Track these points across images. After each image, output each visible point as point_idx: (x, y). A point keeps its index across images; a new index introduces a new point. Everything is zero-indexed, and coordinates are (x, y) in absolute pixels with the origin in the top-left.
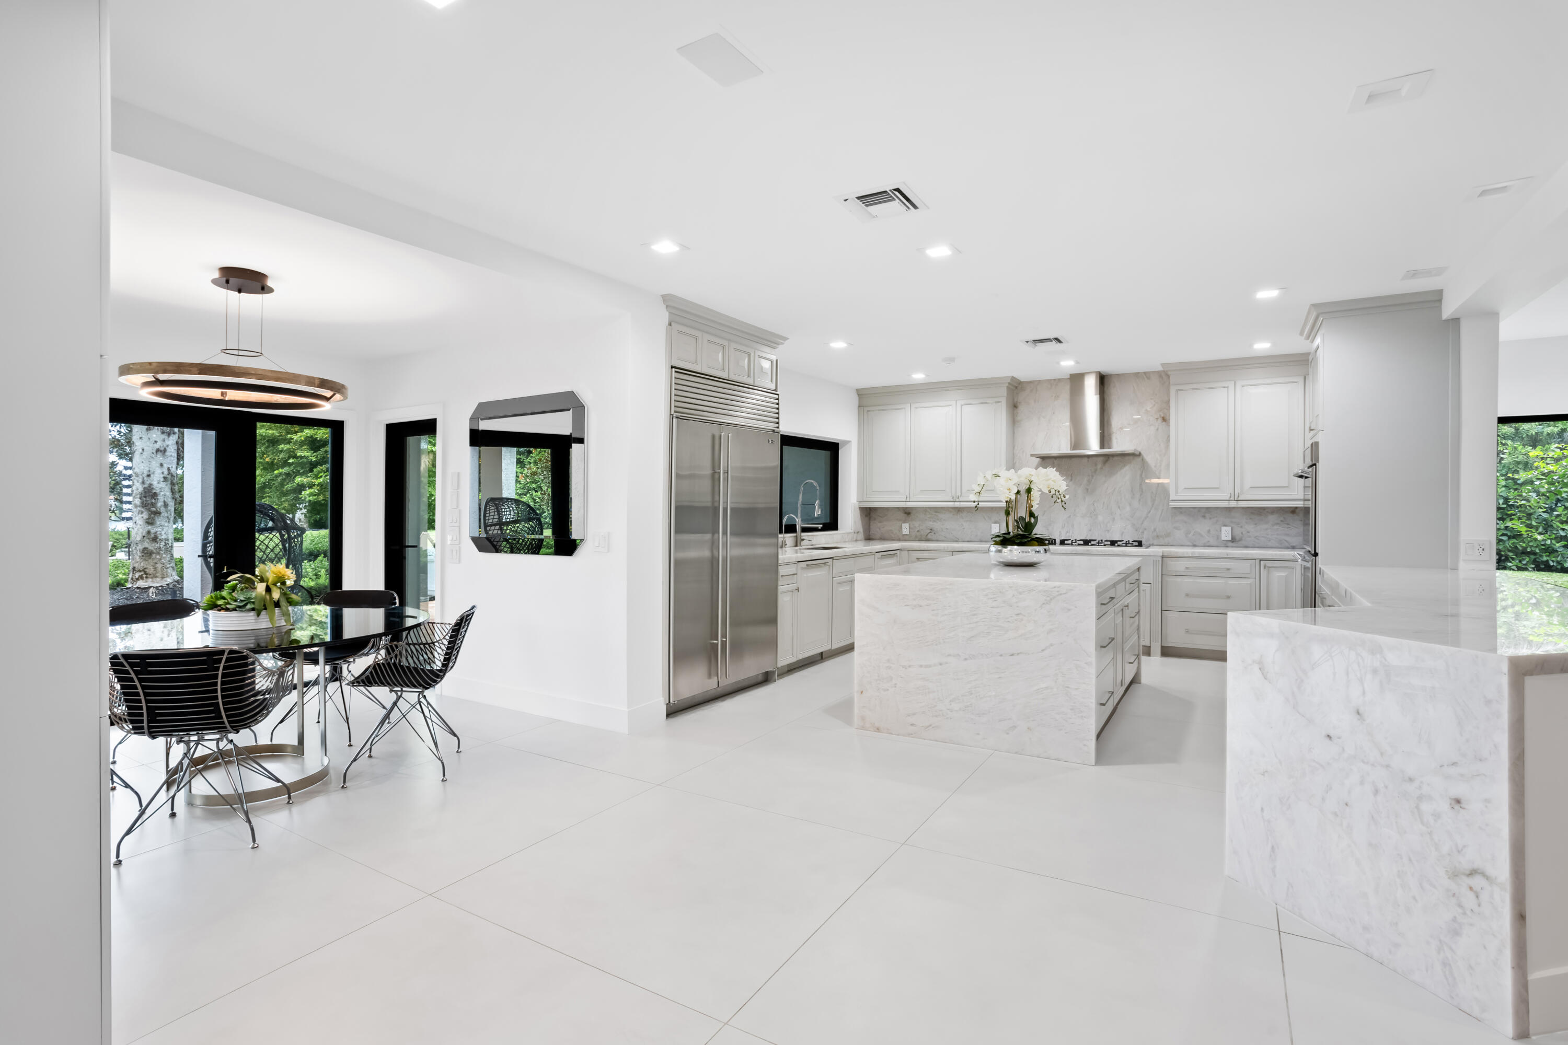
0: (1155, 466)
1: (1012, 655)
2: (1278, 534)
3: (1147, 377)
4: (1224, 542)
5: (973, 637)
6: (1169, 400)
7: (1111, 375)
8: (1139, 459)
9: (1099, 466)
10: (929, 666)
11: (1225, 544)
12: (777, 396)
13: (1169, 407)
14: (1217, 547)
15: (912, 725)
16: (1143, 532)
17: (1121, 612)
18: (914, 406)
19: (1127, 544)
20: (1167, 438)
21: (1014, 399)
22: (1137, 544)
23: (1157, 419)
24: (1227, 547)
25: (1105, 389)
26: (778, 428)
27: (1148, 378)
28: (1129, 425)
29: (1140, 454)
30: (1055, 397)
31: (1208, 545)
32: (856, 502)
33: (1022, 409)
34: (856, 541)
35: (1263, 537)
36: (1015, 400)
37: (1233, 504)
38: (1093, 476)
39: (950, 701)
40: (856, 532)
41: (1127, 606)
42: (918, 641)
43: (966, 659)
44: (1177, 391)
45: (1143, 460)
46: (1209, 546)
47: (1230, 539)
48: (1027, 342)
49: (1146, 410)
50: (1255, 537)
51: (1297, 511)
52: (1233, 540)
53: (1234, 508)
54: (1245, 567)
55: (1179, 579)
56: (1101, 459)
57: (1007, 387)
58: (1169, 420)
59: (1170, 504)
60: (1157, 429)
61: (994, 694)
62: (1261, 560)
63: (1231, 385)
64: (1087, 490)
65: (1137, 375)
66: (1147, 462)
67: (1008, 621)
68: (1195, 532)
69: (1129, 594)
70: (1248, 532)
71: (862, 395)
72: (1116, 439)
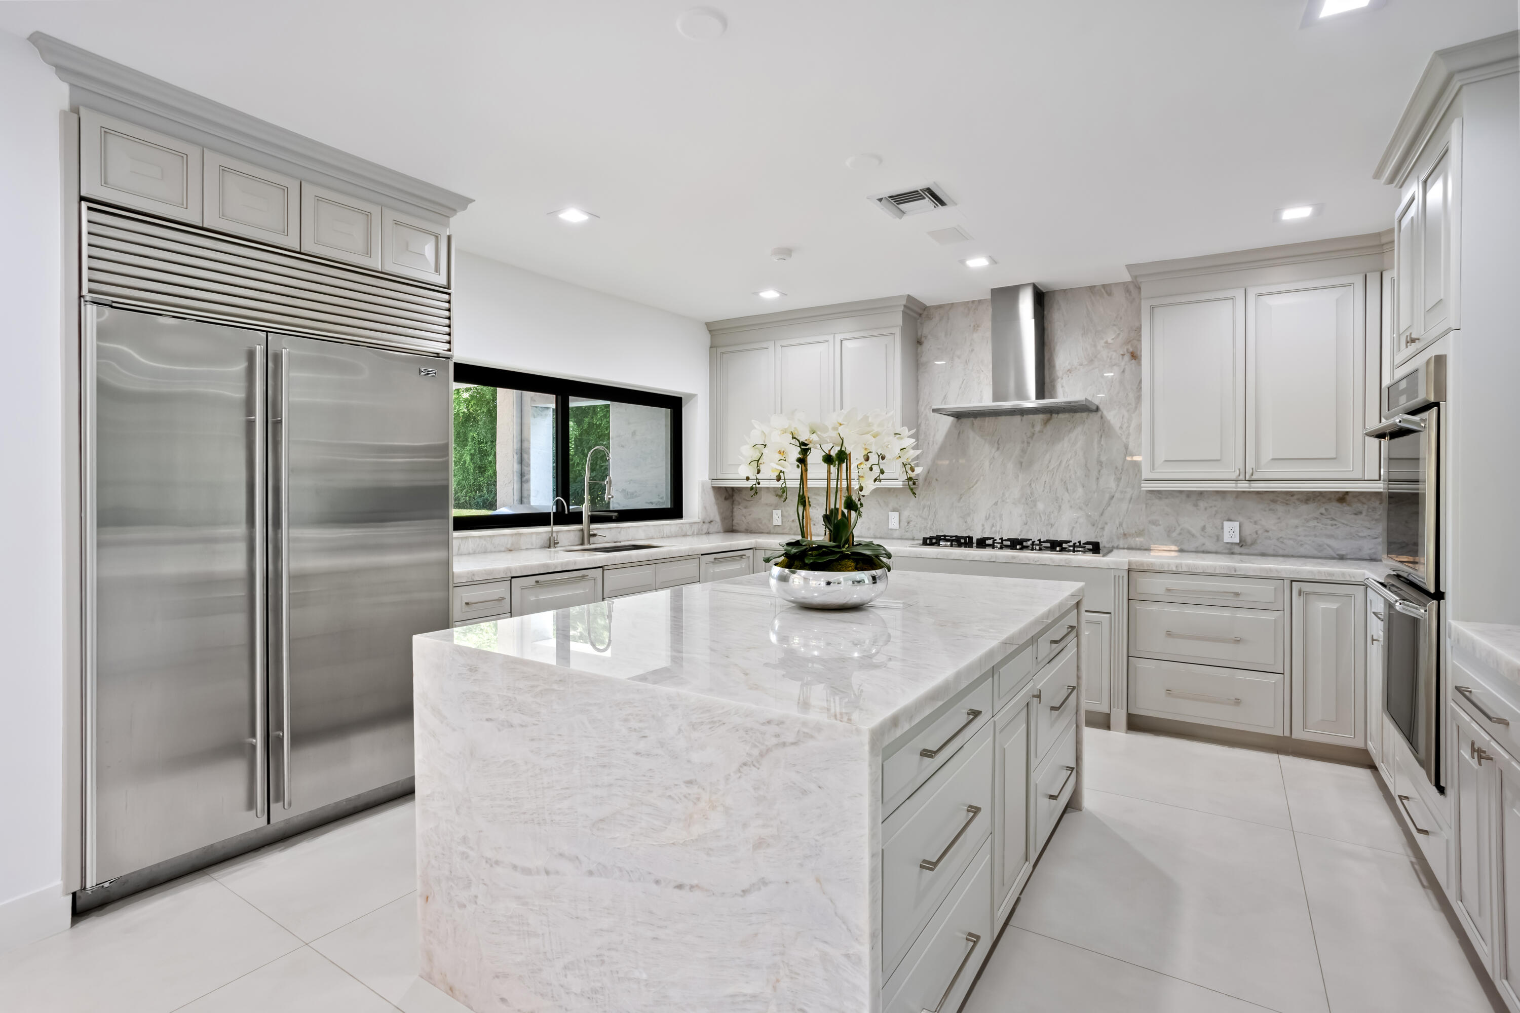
0: (1121, 428)
1: (680, 887)
2: (1316, 536)
3: (1107, 292)
4: (1228, 546)
5: (602, 820)
6: (1141, 325)
7: (1054, 292)
8: (1095, 417)
9: (1038, 428)
10: (527, 871)
11: (1230, 550)
12: (447, 297)
13: (1140, 336)
14: (1216, 553)
15: (503, 1000)
16: (1103, 528)
17: (1026, 708)
18: (779, 343)
19: (1076, 547)
20: (1138, 385)
21: (917, 332)
22: (1090, 547)
23: (1123, 355)
24: (1233, 553)
25: (1045, 313)
26: (449, 350)
27: (1110, 294)
28: (1081, 365)
29: (1097, 409)
30: (974, 326)
31: (1201, 549)
32: (708, 479)
33: (929, 346)
34: (708, 533)
35: (1290, 539)
36: (919, 334)
37: (1243, 486)
38: (1028, 443)
39: (566, 968)
40: (706, 521)
41: (1039, 696)
42: (510, 807)
43: (591, 873)
44: (1153, 308)
45: (1102, 417)
46: (1203, 552)
47: (1238, 542)
48: (880, 200)
49: (1106, 342)
50: (1278, 539)
51: (1348, 498)
52: (1242, 543)
53: (1244, 492)
54: (1264, 592)
55: (1156, 608)
56: (1040, 417)
57: (903, 312)
58: (1141, 356)
59: (1142, 485)
60: (1123, 371)
61: (644, 976)
62: (1292, 581)
63: (1239, 294)
64: (1021, 463)
65: (1092, 289)
66: (1109, 422)
67: (670, 796)
68: (1181, 529)
69: (1048, 663)
70: (1267, 531)
71: (714, 330)
72: (1062, 387)
